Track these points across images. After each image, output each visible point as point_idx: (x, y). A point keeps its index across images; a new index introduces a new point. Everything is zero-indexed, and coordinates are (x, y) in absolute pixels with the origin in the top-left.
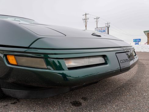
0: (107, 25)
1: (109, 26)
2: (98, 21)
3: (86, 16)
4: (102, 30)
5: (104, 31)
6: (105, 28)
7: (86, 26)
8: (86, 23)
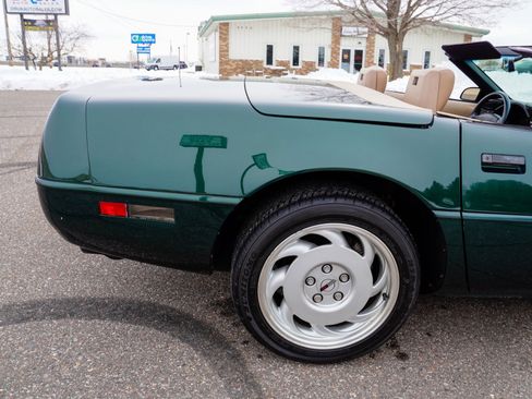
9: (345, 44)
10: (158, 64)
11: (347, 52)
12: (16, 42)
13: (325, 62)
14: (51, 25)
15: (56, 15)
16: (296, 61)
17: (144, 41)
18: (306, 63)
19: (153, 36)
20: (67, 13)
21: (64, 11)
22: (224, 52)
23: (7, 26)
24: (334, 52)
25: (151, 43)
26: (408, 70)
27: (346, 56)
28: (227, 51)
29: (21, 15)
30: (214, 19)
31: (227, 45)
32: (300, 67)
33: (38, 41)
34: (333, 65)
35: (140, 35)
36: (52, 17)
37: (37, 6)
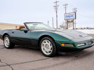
0: (74, 10)
1: (76, 10)
2: (67, 7)
3: (56, 3)
4: (70, 15)
5: (72, 16)
6: (73, 13)
7: (56, 12)
8: (57, 9)
15: (73, 19)
20: (76, 19)
29: (67, 20)
36: (73, 20)
37: (70, 18)
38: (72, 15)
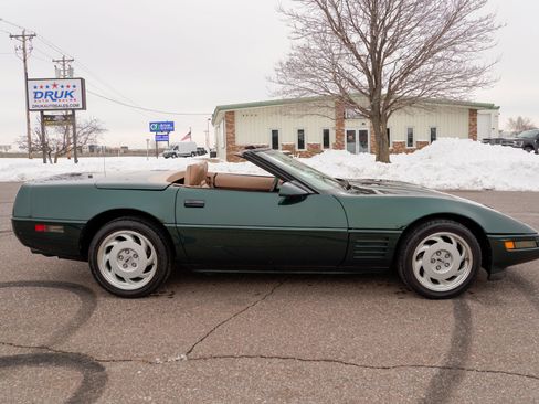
0: (60, 67)
1: (71, 69)
4: (59, 89)
5: (68, 94)
9: (349, 125)
10: (177, 152)
11: (351, 133)
12: (35, 137)
13: (331, 144)
14: (69, 119)
15: (73, 110)
16: (301, 144)
17: (162, 129)
18: (311, 145)
19: (172, 124)
20: (84, 108)
21: (81, 106)
22: (230, 139)
23: (29, 121)
24: (340, 134)
25: (169, 131)
26: (391, 148)
27: (351, 137)
28: (234, 138)
29: (42, 111)
30: (219, 109)
31: (233, 133)
32: (305, 150)
33: (54, 136)
34: (339, 147)
35: (159, 123)
36: (70, 112)
37: (57, 103)
38: (65, 89)
